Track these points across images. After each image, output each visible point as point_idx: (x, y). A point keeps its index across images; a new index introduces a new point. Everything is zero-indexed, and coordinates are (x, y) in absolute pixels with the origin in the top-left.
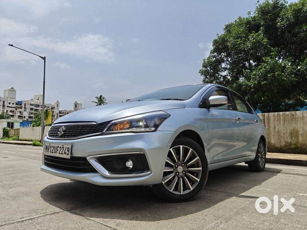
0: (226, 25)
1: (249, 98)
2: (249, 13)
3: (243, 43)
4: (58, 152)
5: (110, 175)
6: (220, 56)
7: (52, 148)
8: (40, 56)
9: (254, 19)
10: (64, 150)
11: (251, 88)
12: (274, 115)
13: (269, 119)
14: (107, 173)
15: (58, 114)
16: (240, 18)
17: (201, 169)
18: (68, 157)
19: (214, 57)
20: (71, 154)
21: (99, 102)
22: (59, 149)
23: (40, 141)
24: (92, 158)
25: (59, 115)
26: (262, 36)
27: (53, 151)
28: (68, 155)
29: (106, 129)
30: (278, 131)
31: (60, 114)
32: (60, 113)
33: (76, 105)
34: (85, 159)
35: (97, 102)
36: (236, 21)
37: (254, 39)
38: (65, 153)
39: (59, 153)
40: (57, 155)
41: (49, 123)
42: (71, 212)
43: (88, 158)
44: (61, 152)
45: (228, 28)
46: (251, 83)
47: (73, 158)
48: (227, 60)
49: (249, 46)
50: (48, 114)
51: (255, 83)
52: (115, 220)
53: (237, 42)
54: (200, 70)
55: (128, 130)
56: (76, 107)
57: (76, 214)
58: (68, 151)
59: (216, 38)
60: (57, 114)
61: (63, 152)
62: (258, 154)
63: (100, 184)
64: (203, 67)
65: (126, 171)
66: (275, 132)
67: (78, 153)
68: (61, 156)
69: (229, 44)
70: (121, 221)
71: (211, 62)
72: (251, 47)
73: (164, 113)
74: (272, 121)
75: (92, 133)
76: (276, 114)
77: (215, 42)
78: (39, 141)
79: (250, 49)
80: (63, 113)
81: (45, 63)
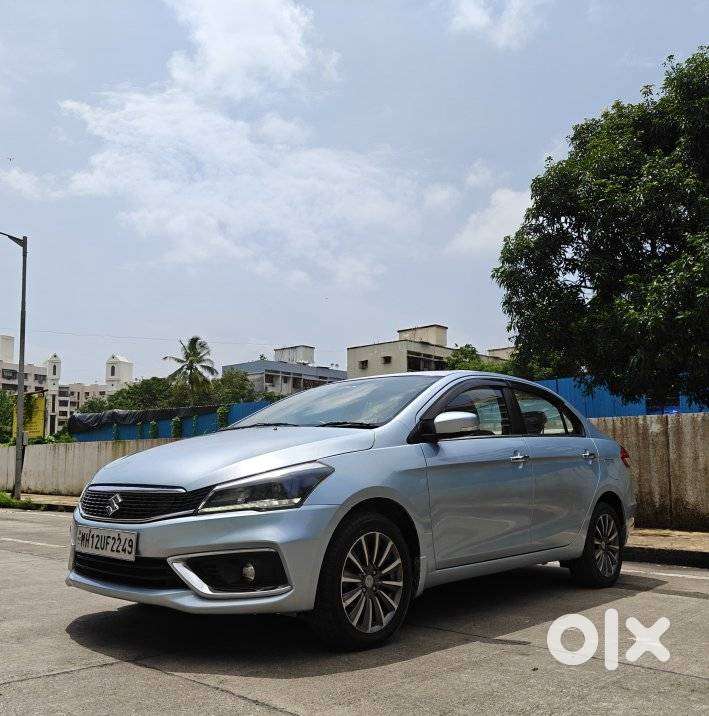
0: (575, 128)
1: (640, 360)
2: (648, 91)
3: (623, 191)
4: (109, 547)
5: (211, 593)
6: (557, 226)
7: (96, 540)
8: (11, 237)
9: (662, 108)
10: (123, 543)
11: (645, 332)
12: (694, 420)
13: (679, 430)
14: (205, 589)
15: (58, 398)
16: (618, 106)
17: (401, 584)
18: (131, 558)
19: (538, 229)
20: (137, 552)
21: (187, 359)
22: (111, 541)
23: (12, 492)
24: (177, 561)
25: (60, 402)
26: (678, 169)
27: (99, 546)
28: (130, 553)
29: (203, 503)
30: (706, 469)
31: (62, 398)
32: (62, 394)
33: (113, 368)
34: (162, 562)
35: (182, 357)
36: (606, 115)
37: (654, 176)
38: (124, 550)
39: (112, 550)
40: (107, 553)
41: (35, 435)
42: (136, 664)
43: (169, 560)
44: (115, 548)
45: (583, 136)
46: (647, 317)
47: (140, 560)
48: (579, 237)
49: (640, 200)
50: (32, 406)
51: (657, 319)
52: (216, 676)
53: (604, 185)
54: (497, 270)
55: (246, 506)
56: (113, 374)
57: (146, 666)
58: (131, 546)
59: (541, 173)
60: (54, 396)
61: (120, 548)
62: (592, 542)
63: (191, 612)
64: (503, 263)
65: (243, 584)
66: (695, 469)
67: (149, 551)
68: (115, 555)
69: (581, 190)
70: (228, 677)
71: (528, 247)
72: (646, 202)
73: (320, 466)
74: (688, 437)
75: (177, 511)
76: (699, 419)
77: (539, 186)
78: (8, 491)
79: (643, 209)
80: (72, 393)
81: (25, 255)
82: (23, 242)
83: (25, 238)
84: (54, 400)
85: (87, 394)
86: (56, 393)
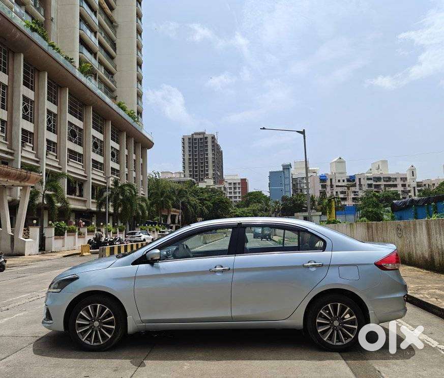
17: (114, 327)
25: (418, 190)
32: (419, 186)
60: (414, 188)
80: (425, 185)
81: (304, 138)
82: (303, 133)
83: (304, 130)
84: (414, 190)
85: (434, 184)
86: (416, 186)
